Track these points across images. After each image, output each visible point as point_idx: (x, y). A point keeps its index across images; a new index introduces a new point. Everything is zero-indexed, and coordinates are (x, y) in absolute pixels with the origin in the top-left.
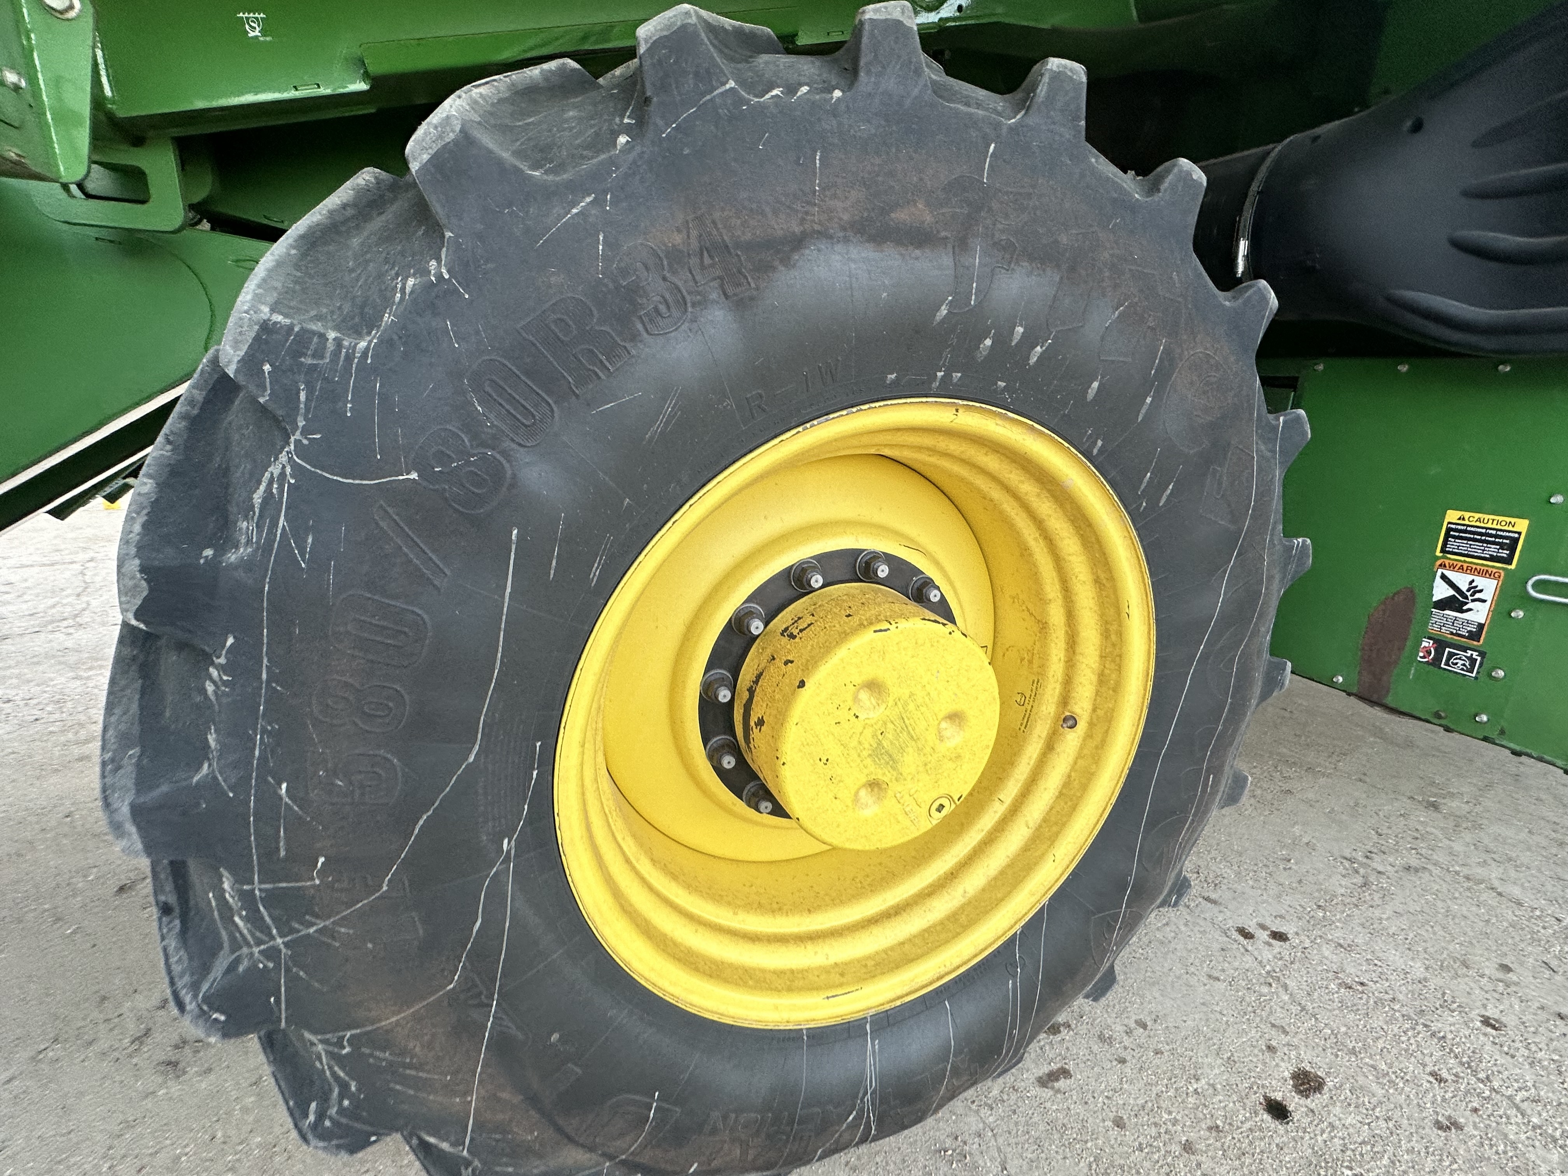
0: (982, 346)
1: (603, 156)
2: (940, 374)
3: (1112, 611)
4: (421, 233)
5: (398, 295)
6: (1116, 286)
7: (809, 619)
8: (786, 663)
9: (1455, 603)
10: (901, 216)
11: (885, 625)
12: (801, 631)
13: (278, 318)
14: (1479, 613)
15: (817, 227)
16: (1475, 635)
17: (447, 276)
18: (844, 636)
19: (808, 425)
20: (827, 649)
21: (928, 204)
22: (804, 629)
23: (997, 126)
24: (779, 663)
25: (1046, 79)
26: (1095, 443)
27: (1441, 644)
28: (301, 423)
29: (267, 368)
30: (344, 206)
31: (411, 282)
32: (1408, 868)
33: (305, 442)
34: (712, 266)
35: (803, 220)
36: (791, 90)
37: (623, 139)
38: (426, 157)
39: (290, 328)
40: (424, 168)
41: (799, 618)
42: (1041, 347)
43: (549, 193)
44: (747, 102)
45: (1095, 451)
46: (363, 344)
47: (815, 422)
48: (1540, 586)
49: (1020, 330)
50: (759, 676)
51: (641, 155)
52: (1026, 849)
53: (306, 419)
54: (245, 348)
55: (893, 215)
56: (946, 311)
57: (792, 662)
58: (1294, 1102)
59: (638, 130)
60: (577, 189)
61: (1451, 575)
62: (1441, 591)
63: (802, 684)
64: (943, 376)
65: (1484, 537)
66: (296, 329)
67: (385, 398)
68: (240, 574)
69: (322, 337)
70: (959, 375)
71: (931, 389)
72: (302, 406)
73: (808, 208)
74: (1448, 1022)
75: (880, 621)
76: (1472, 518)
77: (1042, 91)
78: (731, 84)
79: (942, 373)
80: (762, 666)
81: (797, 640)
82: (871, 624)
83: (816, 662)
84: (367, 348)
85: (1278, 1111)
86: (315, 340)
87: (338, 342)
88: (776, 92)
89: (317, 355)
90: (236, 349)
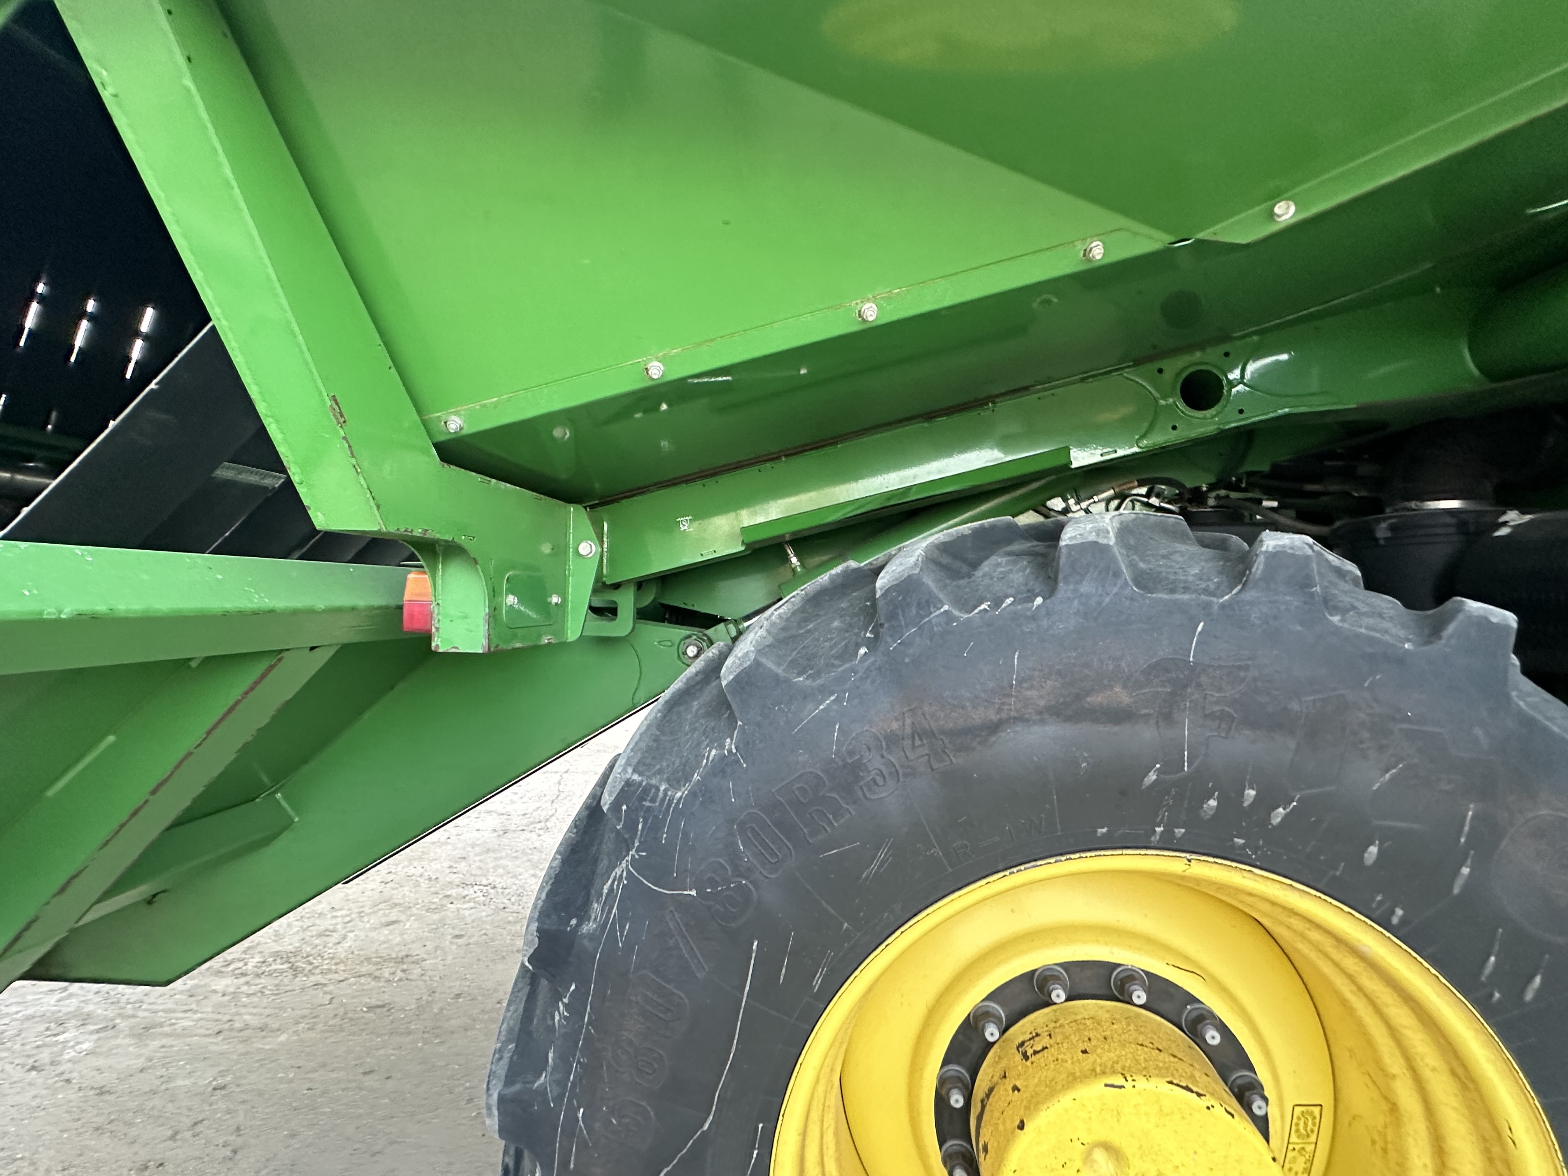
0: (1205, 806)
1: (847, 666)
2: (1159, 830)
4: (726, 715)
5: (705, 761)
6: (1381, 748)
7: (1044, 1041)
8: (1016, 1089)
10: (1096, 699)
11: (1119, 1080)
12: (1035, 1053)
13: (636, 777)
15: (1013, 714)
17: (734, 751)
18: (1074, 1080)
19: (1015, 870)
20: (1053, 1090)
21: (1125, 687)
22: (1039, 1052)
23: (1207, 606)
24: (1008, 1084)
25: (1261, 559)
26: (1393, 913)
28: (636, 844)
29: (624, 807)
30: (697, 674)
31: (714, 752)
33: (637, 857)
34: (922, 745)
35: (1000, 710)
36: (997, 602)
37: (863, 651)
38: (731, 677)
39: (640, 783)
40: (730, 682)
41: (1037, 1035)
42: (1284, 809)
43: (806, 696)
44: (957, 619)
45: (1395, 920)
46: (679, 794)
47: (1022, 867)
49: (1251, 793)
50: (991, 1090)
51: (873, 663)
53: (640, 841)
54: (615, 795)
55: (1089, 699)
56: (1155, 777)
57: (1019, 1090)
59: (872, 644)
60: (825, 691)
63: (1021, 1126)
64: (1162, 832)
66: (644, 784)
67: (685, 834)
68: (586, 942)
69: (658, 789)
70: (1183, 830)
71: (1151, 842)
72: (639, 833)
73: (1006, 700)
75: (1114, 1072)
77: (1257, 569)
78: (946, 607)
79: (1162, 829)
80: (996, 1079)
81: (1029, 1063)
82: (1104, 1073)
83: (1038, 1103)
84: (681, 797)
86: (653, 790)
87: (666, 791)
88: (984, 606)
89: (653, 800)
90: (610, 795)
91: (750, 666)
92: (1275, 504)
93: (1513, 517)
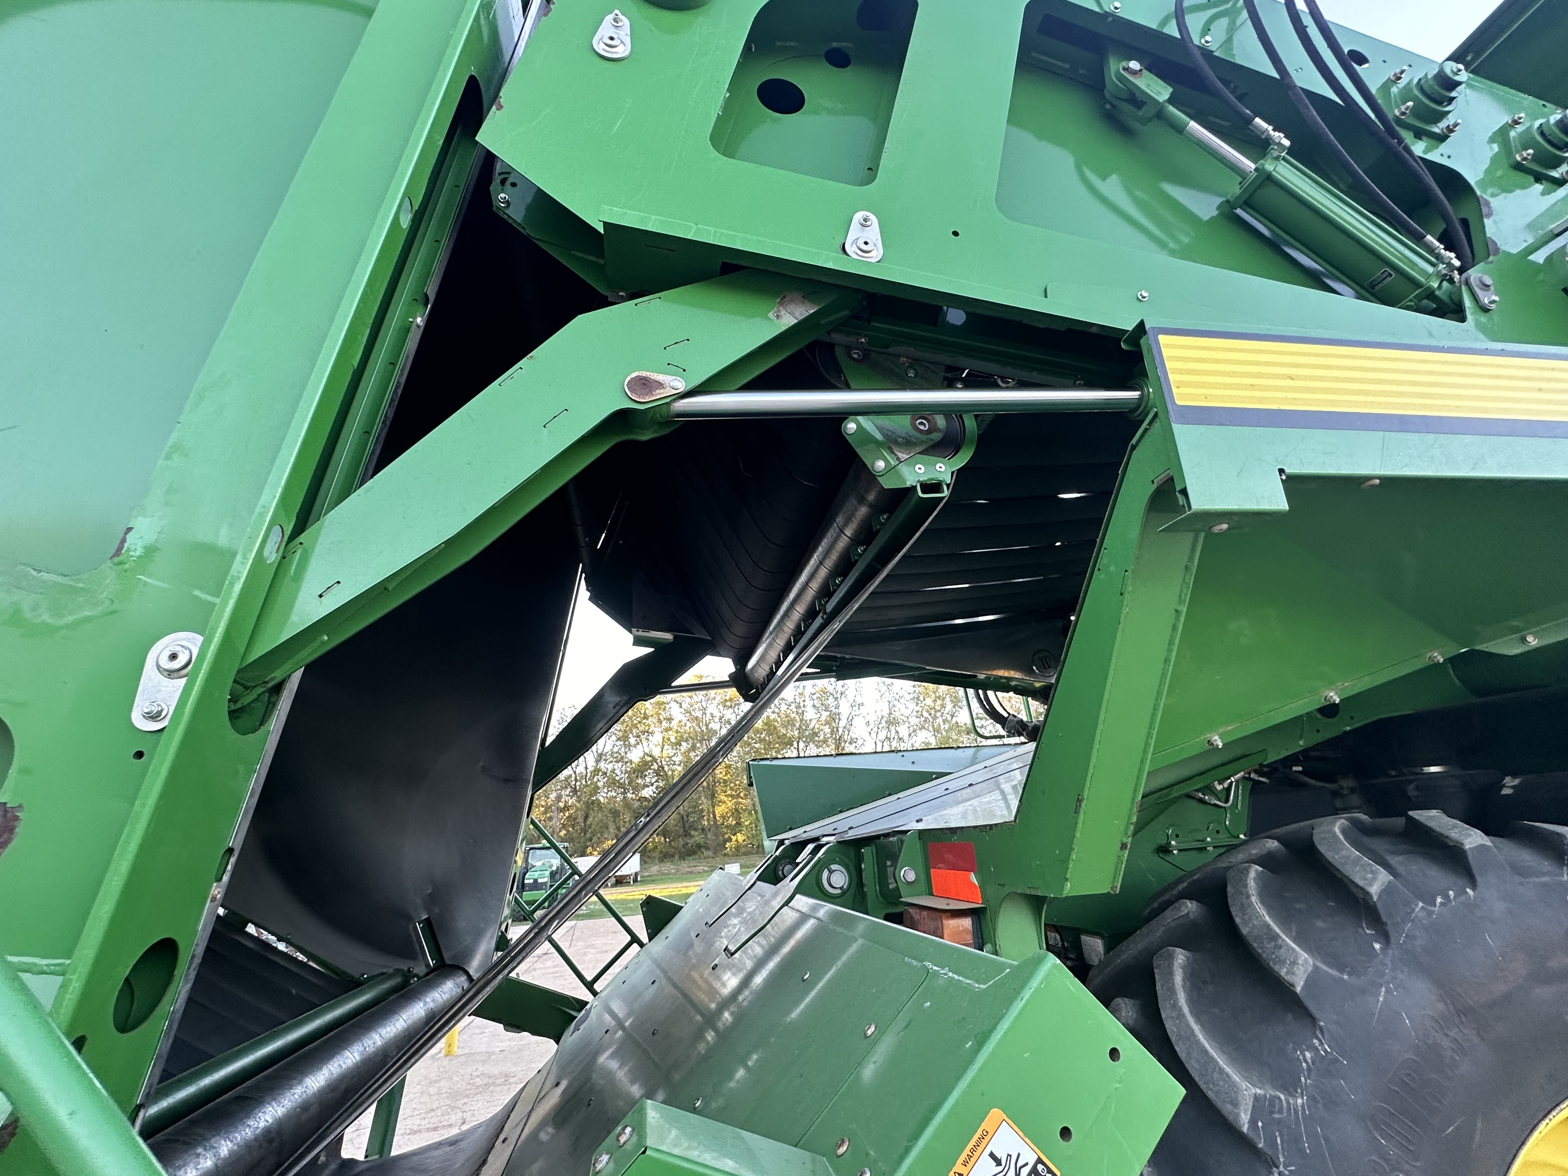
1: (1375, 961)
4: (1290, 1018)
5: (1304, 1064)
13: (1259, 1091)
17: (1329, 1050)
28: (1282, 1160)
29: (1260, 1124)
31: (1308, 1055)
33: (1287, 1173)
34: (1469, 1020)
36: (1446, 897)
37: (1377, 946)
38: (1302, 983)
39: (1265, 1096)
40: (1303, 988)
43: (1364, 991)
44: (1434, 912)
46: (1299, 1101)
51: (1395, 955)
53: (1284, 1156)
54: (1249, 1113)
55: (1549, 965)
60: (1374, 985)
66: (1268, 1096)
69: (1281, 1100)
72: (1280, 1147)
73: (1503, 974)
78: (1421, 904)
84: (1303, 1103)
86: (1277, 1101)
87: (1287, 1100)
88: (1439, 900)
89: (1280, 1111)
90: (1246, 1114)
91: (1312, 972)
92: (1300, 769)
93: (1509, 781)
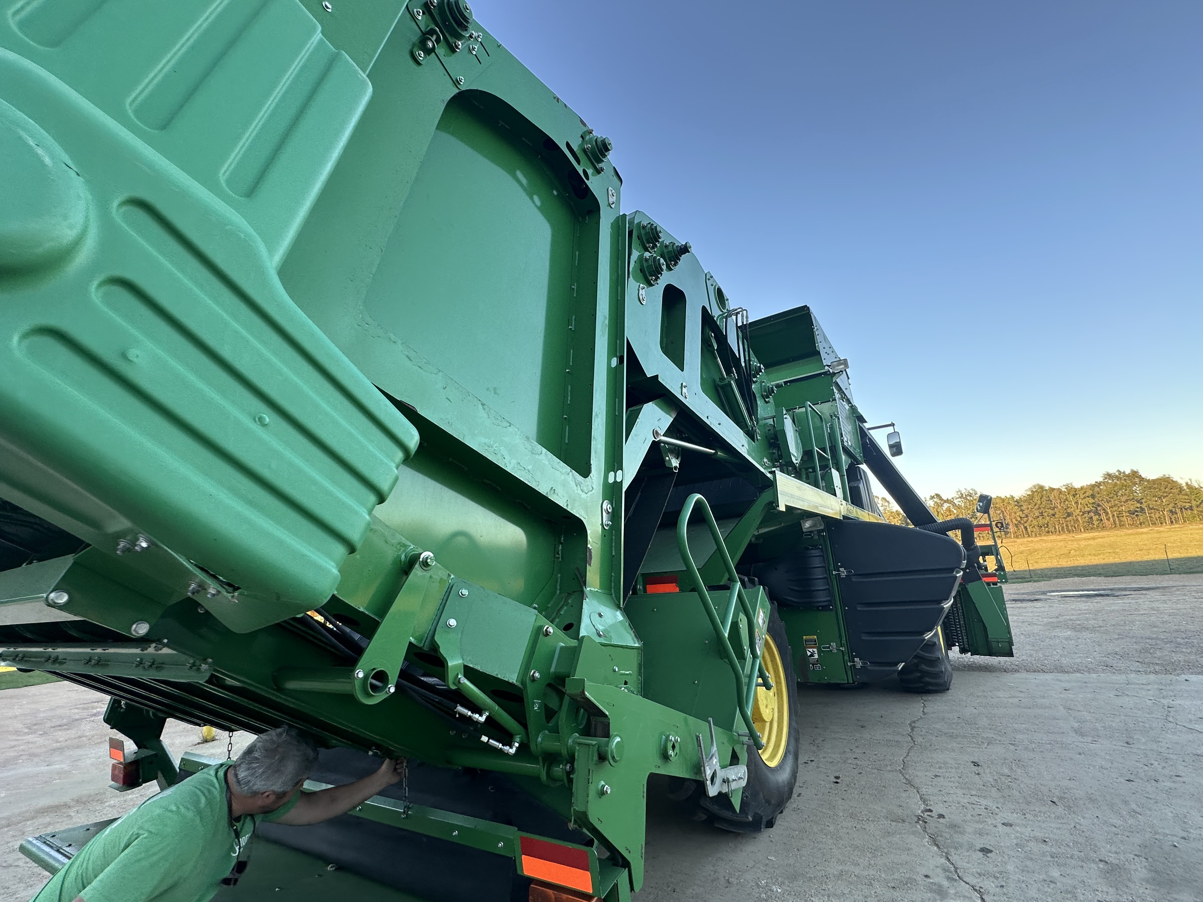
3: (775, 666)
9: (812, 655)
14: (816, 656)
16: (817, 661)
27: (813, 665)
32: (823, 741)
48: (824, 648)
52: (778, 727)
58: (838, 781)
61: (809, 650)
62: (809, 654)
65: (811, 640)
74: (850, 761)
76: (808, 637)
85: (837, 783)
